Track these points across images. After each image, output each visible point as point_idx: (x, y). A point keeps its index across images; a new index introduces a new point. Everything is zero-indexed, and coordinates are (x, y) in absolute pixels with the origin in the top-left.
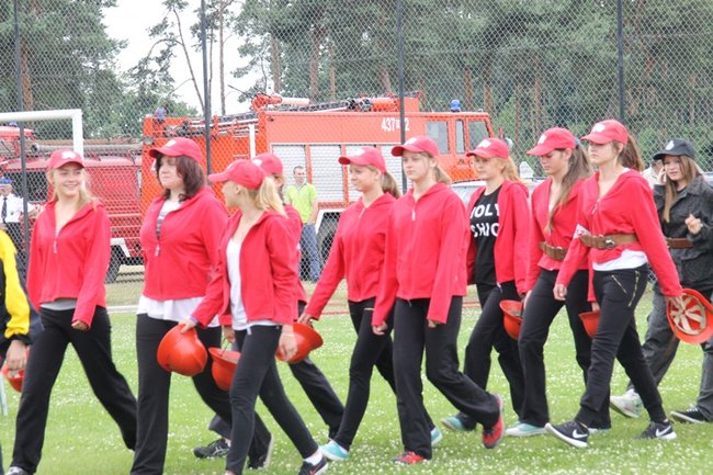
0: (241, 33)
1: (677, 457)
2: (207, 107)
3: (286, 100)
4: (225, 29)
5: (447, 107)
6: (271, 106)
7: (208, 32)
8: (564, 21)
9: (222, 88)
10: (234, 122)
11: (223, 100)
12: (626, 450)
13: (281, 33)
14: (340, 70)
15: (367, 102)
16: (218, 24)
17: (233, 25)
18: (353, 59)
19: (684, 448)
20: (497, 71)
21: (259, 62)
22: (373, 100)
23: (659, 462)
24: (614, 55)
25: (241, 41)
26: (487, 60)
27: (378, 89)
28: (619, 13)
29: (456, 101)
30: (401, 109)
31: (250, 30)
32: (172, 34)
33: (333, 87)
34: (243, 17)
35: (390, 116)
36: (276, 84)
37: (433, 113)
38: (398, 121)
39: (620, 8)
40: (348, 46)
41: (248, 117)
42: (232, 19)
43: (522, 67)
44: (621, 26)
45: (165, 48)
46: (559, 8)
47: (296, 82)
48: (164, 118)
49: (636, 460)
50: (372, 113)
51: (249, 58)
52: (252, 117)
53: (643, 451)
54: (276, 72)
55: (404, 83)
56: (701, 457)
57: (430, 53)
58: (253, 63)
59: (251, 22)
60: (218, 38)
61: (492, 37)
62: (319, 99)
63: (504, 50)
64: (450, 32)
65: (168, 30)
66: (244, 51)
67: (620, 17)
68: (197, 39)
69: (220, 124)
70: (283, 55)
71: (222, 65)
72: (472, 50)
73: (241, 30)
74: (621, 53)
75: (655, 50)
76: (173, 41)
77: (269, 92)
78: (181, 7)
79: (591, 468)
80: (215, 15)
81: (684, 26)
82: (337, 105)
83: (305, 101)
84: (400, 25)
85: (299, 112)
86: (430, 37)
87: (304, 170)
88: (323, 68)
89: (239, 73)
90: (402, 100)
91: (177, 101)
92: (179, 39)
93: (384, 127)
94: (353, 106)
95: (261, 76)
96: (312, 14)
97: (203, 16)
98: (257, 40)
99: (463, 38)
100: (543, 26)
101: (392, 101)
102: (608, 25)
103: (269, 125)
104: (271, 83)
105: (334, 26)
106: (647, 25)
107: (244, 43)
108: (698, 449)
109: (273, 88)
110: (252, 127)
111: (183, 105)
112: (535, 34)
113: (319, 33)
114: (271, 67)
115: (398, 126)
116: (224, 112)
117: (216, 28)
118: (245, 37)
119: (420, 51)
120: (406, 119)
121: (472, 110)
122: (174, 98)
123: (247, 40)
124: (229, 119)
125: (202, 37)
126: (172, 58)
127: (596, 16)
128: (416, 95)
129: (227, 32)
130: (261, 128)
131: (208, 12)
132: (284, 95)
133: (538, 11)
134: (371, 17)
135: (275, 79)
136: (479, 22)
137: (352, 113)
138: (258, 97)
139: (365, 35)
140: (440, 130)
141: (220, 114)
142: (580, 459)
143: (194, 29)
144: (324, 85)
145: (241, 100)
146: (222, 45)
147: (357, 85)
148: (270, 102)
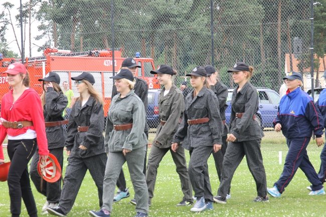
2: (23, 53)
3: (60, 51)
4: (32, 17)
6: (53, 53)
7: (24, 18)
8: (187, 18)
9: (30, 45)
10: (35, 60)
11: (30, 50)
12: (212, 213)
13: (57, 20)
14: (85, 37)
15: (97, 52)
16: (29, 15)
17: (35, 15)
18: (91, 33)
19: (238, 212)
20: (157, 40)
21: (47, 33)
22: (100, 51)
24: (210, 34)
25: (39, 23)
26: (152, 35)
27: (102, 46)
29: (138, 53)
30: (113, 56)
31: (43, 18)
32: (6, 19)
33: (82, 45)
34: (40, 12)
35: (108, 59)
36: (55, 44)
38: (112, 62)
39: (212, 12)
40: (88, 26)
41: (42, 58)
42: (35, 13)
43: (168, 38)
44: (213, 21)
45: (3, 25)
46: (185, 12)
47: (64, 42)
48: (3, 58)
50: (100, 58)
51: (43, 31)
52: (44, 58)
53: (220, 213)
54: (55, 36)
55: (115, 44)
57: (126, 31)
58: (44, 34)
60: (28, 21)
61: (155, 24)
62: (75, 50)
63: (160, 30)
64: (135, 21)
65: (4, 17)
66: (41, 28)
67: (212, 16)
68: (18, 21)
69: (29, 61)
70: (58, 30)
71: (30, 34)
72: (145, 30)
73: (39, 18)
74: (212, 33)
75: (227, 32)
76: (7, 22)
77: (52, 47)
78: (11, 7)
80: (27, 11)
81: (241, 21)
82: (83, 54)
83: (69, 52)
84: (113, 17)
85: (66, 57)
86: (126, 23)
87: (67, 83)
88: (77, 36)
89: (38, 38)
90: (113, 52)
91: (9, 50)
92: (10, 22)
93: (105, 64)
94: (91, 54)
95: (48, 39)
96: (72, 11)
97: (21, 11)
98: (46, 23)
99: (141, 24)
100: (178, 20)
101: (109, 52)
102: (206, 20)
103: (52, 62)
104: (53, 43)
105: (82, 17)
106: (224, 20)
107: (40, 24)
108: (244, 212)
109: (54, 45)
110: (44, 63)
111: (11, 52)
112: (174, 23)
113: (75, 20)
114: (53, 35)
115: (112, 64)
116: (31, 56)
117: (27, 17)
118: (41, 21)
119: (122, 30)
120: (115, 61)
121: (145, 57)
122: (7, 49)
123: (42, 23)
124: (33, 59)
125: (21, 21)
126: (6, 30)
127: (201, 15)
128: (120, 50)
129: (33, 19)
130: (48, 64)
131: (24, 9)
132: (59, 49)
133: (176, 13)
134: (99, 13)
135: (55, 41)
136: (149, 17)
137: (90, 57)
138: (46, 49)
139: (97, 22)
141: (29, 57)
143: (17, 17)
144: (77, 44)
145: (39, 51)
146: (30, 25)
147: (93, 44)
148: (52, 52)
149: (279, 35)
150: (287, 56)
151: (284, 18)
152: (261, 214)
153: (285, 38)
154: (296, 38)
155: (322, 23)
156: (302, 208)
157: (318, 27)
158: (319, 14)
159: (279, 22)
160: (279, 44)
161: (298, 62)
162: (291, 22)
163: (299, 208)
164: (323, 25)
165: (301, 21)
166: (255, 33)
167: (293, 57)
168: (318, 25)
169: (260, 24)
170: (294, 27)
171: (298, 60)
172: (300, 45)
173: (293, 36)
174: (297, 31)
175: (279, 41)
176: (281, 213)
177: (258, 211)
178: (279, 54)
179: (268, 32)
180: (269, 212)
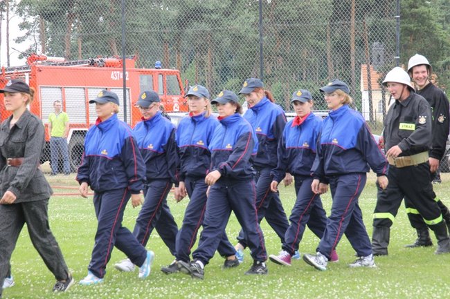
0: (21, 15)
1: (291, 287)
3: (49, 58)
4: (10, 12)
5: (153, 65)
6: (39, 62)
8: (227, 14)
9: (8, 49)
10: (15, 71)
11: (8, 56)
12: (260, 282)
13: (46, 15)
14: (84, 40)
15: (102, 61)
16: (6, 8)
17: (15, 9)
18: (93, 34)
19: (296, 281)
20: (185, 44)
21: (32, 34)
22: (106, 60)
23: (280, 290)
24: (257, 36)
25: (20, 20)
26: (178, 37)
27: (110, 54)
28: (261, 10)
29: (158, 62)
30: (124, 66)
31: (26, 13)
33: (80, 51)
34: (22, 4)
35: (116, 70)
36: (43, 48)
37: (144, 69)
38: (122, 74)
39: (261, 7)
40: (89, 25)
41: (24, 69)
42: (15, 5)
43: (200, 41)
44: (262, 18)
46: (224, 6)
47: (56, 47)
49: (266, 289)
50: (105, 68)
51: (26, 31)
52: (27, 68)
53: (270, 283)
54: (43, 38)
55: (126, 50)
56: (306, 287)
57: (142, 31)
58: (28, 34)
59: (27, 8)
60: (5, 17)
61: (182, 22)
62: (71, 58)
63: (189, 31)
64: (155, 19)
66: (23, 26)
67: (261, 12)
69: (6, 72)
70: (48, 29)
71: (8, 35)
72: (168, 30)
73: (20, 12)
74: (261, 35)
75: (282, 34)
77: (39, 53)
79: (238, 293)
80: (3, 3)
81: (300, 19)
82: (82, 63)
83: (62, 59)
84: (123, 13)
85: (58, 66)
86: (142, 21)
87: (60, 104)
88: (73, 39)
89: (19, 40)
90: (124, 60)
93: (112, 77)
94: (93, 63)
95: (32, 42)
96: (67, 4)
98: (31, 20)
99: (163, 22)
100: (214, 17)
101: (118, 61)
102: (253, 18)
103: (38, 74)
104: (40, 47)
105: (81, 12)
106: (277, 18)
107: (22, 21)
108: (304, 282)
109: (41, 50)
110: (27, 75)
112: (209, 21)
113: (71, 16)
114: (40, 37)
115: (122, 77)
116: (9, 65)
117: (4, 11)
118: (23, 17)
119: (136, 30)
120: (127, 73)
121: (168, 68)
123: (25, 19)
124: (12, 69)
127: (246, 11)
128: (133, 58)
129: (11, 13)
130: (33, 76)
132: (48, 55)
133: (211, 7)
134: (105, 7)
135: (43, 44)
136: (174, 12)
137: (92, 67)
138: (31, 56)
139: (101, 19)
140: (148, 80)
141: (6, 66)
142: (231, 288)
144: (74, 49)
145: (20, 57)
146: (8, 22)
147: (95, 50)
148: (39, 59)
149: (353, 40)
150: (364, 67)
151: (360, 16)
152: (326, 284)
153: (361, 44)
154: (375, 44)
155: (410, 23)
156: (382, 276)
157: (406, 29)
158: (407, 10)
159: (353, 21)
160: (353, 51)
161: (378, 76)
162: (369, 21)
163: (378, 276)
164: (412, 25)
165: (382, 20)
166: (321, 37)
167: (371, 69)
168: (406, 25)
169: (327, 23)
170: (374, 28)
171: (378, 73)
172: (382, 53)
173: (371, 40)
174: (378, 33)
175: (353, 48)
176: (354, 283)
177: (322, 280)
178: (353, 65)
179: (337, 35)
180: (338, 281)
